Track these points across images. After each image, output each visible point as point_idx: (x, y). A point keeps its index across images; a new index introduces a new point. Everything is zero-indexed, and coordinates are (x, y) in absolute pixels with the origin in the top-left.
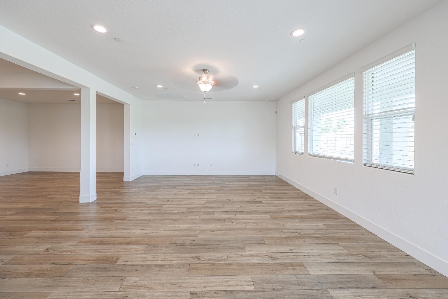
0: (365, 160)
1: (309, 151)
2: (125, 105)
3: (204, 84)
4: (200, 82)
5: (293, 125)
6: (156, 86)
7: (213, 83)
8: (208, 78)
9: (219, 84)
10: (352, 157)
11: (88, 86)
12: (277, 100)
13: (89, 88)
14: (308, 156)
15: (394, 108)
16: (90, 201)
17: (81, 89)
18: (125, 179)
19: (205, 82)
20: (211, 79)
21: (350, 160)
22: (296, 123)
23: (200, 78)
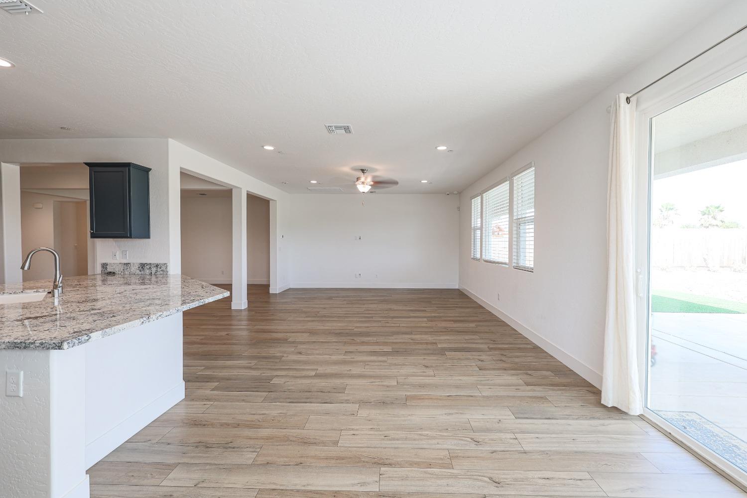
0: (514, 263)
1: (484, 257)
2: (271, 203)
3: (362, 185)
4: (359, 182)
5: (472, 226)
6: (310, 181)
7: (372, 183)
8: (366, 179)
9: (378, 184)
10: (507, 261)
11: (239, 186)
12: (460, 193)
13: (241, 188)
14: (483, 262)
15: (527, 215)
16: (243, 308)
17: (232, 189)
18: (271, 291)
19: (363, 183)
20: (369, 180)
21: (505, 264)
22: (475, 223)
23: (358, 179)
